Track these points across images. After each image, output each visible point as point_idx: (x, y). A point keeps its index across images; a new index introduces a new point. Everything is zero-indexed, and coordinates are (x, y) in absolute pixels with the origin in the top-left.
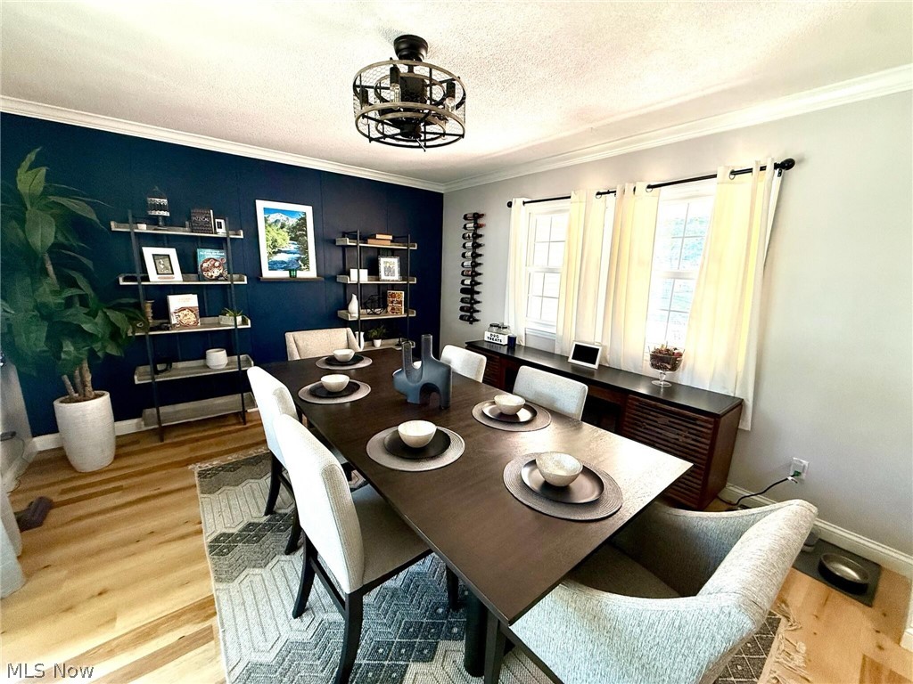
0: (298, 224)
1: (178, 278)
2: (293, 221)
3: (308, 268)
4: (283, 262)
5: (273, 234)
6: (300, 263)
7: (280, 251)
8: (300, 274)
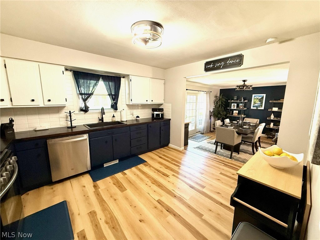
1: (235, 108)
2: (260, 98)
3: (262, 107)
5: (255, 100)
7: (256, 104)
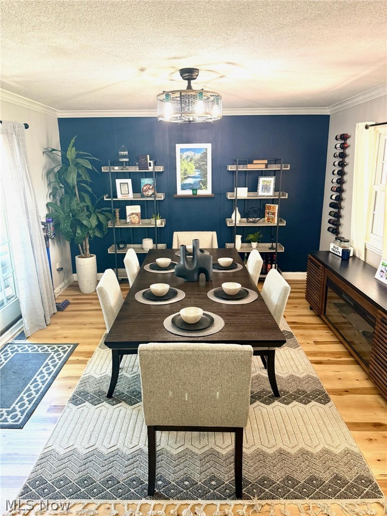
0: (201, 157)
1: (131, 196)
2: (198, 156)
3: (206, 188)
4: (190, 184)
5: (185, 166)
6: (201, 184)
7: (189, 177)
8: (200, 192)
